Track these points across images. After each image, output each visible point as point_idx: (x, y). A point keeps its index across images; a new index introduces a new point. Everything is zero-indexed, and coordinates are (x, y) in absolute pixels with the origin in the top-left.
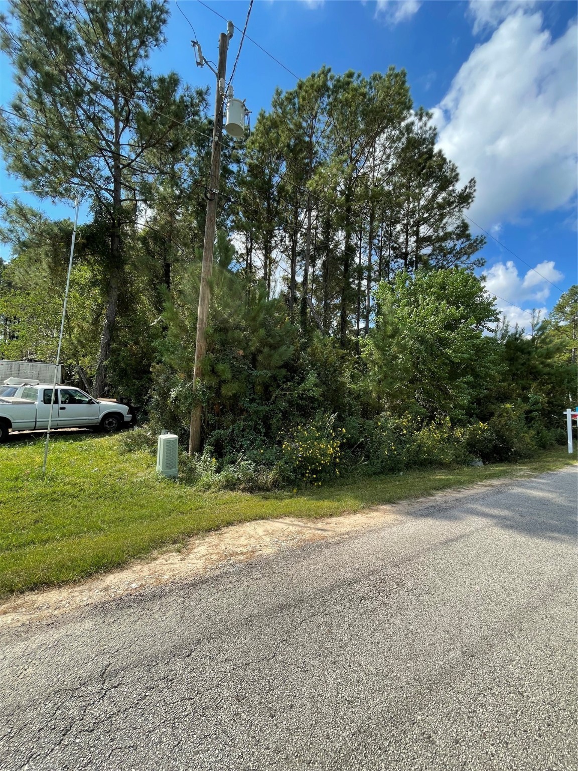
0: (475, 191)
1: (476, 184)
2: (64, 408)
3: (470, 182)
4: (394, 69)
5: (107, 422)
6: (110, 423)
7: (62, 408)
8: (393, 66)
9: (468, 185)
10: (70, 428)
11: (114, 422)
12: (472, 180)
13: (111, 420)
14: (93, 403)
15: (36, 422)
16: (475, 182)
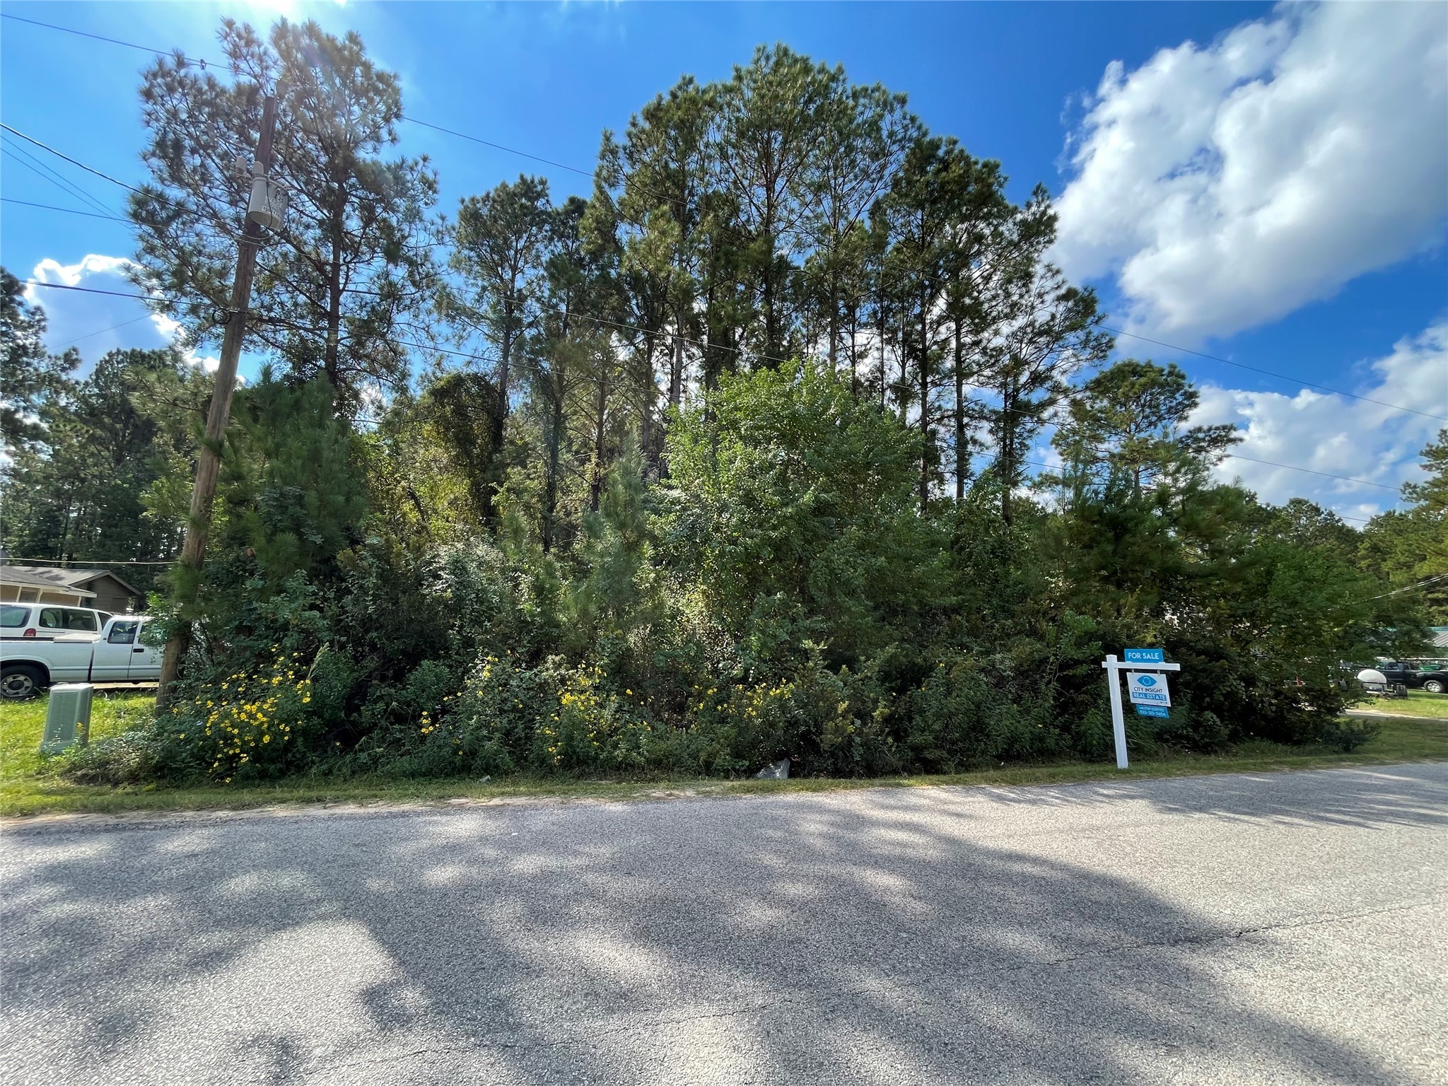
2: (141, 651)
7: (136, 651)
15: (90, 670)
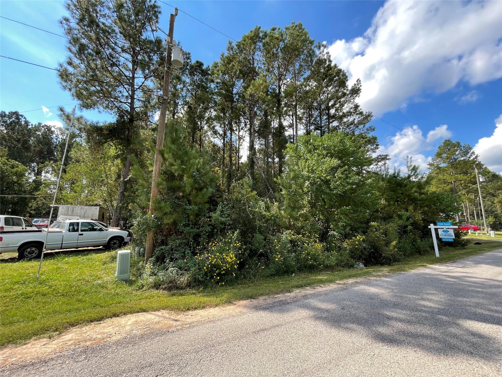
0: (361, 86)
1: (361, 82)
2: (82, 234)
3: (357, 81)
4: (294, 23)
5: (112, 243)
6: (115, 244)
7: (80, 235)
8: (293, 22)
9: (356, 83)
10: (87, 247)
11: (117, 242)
12: (358, 80)
13: (115, 241)
14: (103, 230)
15: (62, 244)
16: (360, 81)
